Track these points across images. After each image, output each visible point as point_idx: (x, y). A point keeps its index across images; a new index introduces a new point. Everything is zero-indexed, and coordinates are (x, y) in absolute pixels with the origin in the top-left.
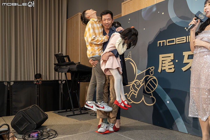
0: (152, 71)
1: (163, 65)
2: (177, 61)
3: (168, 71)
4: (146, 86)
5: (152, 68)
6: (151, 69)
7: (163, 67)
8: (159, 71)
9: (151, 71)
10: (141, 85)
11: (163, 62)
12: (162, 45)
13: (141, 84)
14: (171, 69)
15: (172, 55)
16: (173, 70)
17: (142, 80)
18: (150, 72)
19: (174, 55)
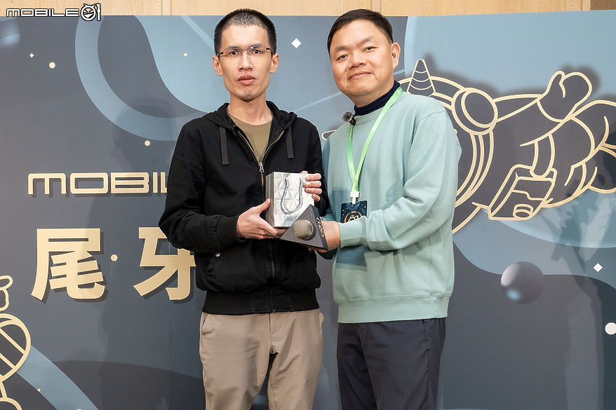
0: (2, 292)
1: (56, 271)
2: (114, 258)
3: (75, 293)
5: (3, 283)
7: (57, 277)
8: (38, 292)
11: (56, 259)
12: (47, 192)
14: (91, 285)
15: (94, 234)
16: (98, 291)
19: (102, 234)
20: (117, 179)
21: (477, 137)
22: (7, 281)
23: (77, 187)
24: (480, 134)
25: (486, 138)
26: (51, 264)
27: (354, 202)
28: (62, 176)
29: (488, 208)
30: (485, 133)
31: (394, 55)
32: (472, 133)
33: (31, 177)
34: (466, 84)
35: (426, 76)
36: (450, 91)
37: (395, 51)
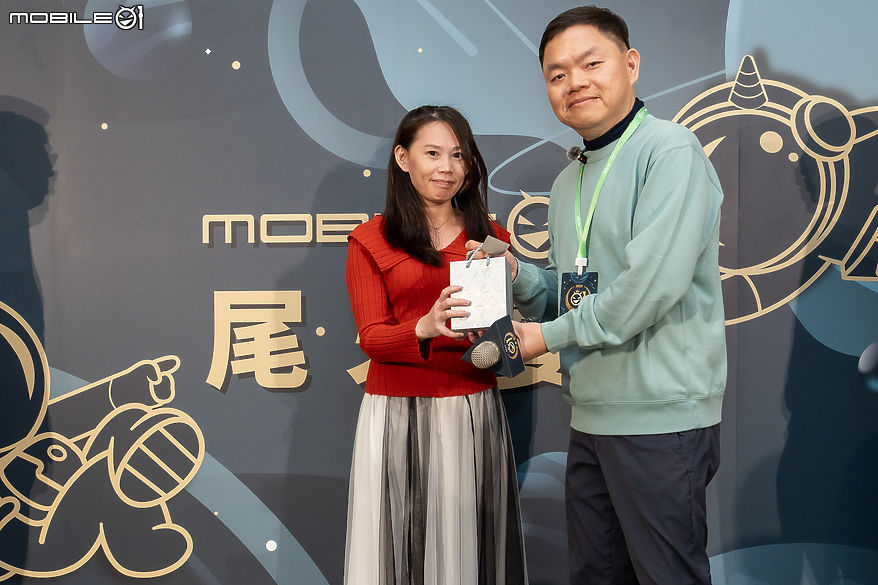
0: (165, 379)
1: (239, 350)
2: (320, 331)
3: (266, 380)
4: (124, 464)
5: (165, 366)
6: (157, 369)
7: (241, 358)
8: (216, 378)
9: (155, 379)
10: (86, 465)
11: (240, 333)
12: (228, 240)
13: (82, 454)
14: (288, 369)
15: (293, 299)
16: (298, 378)
17: (93, 434)
18: (152, 384)
19: (303, 299)
20: (325, 222)
21: (826, 165)
22: (172, 363)
23: (269, 233)
24: (831, 161)
25: (839, 166)
26: (233, 339)
27: (580, 273)
28: (249, 219)
29: (841, 264)
30: (837, 158)
31: (632, 66)
32: (819, 159)
33: (207, 219)
34: (811, 90)
35: (754, 79)
36: (789, 99)
37: (633, 60)
